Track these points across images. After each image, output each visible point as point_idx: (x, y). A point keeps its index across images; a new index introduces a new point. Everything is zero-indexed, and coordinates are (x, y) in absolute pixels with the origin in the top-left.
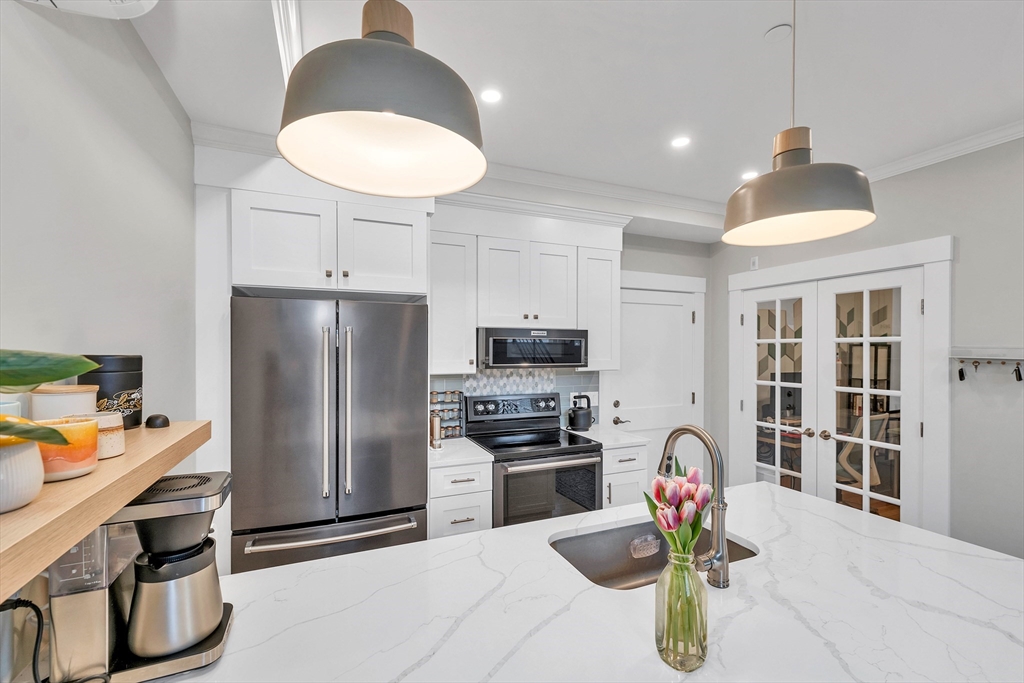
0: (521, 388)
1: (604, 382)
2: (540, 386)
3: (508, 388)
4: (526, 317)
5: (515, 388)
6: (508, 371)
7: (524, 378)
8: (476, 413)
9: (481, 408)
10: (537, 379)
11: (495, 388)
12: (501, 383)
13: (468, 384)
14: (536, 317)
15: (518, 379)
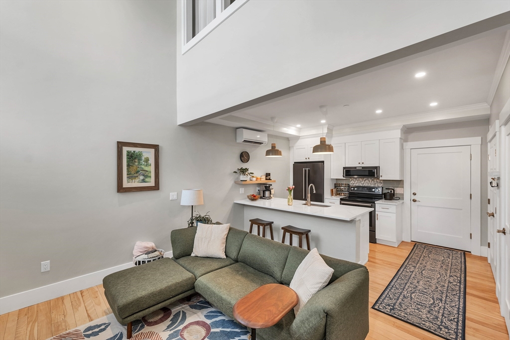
0: (369, 184)
1: (407, 184)
2: (376, 185)
3: (365, 184)
4: (359, 163)
5: (367, 184)
6: (365, 179)
7: (370, 182)
8: (351, 190)
9: (352, 189)
10: (375, 182)
11: (360, 184)
12: (362, 183)
13: (351, 182)
14: (363, 163)
15: (368, 182)
